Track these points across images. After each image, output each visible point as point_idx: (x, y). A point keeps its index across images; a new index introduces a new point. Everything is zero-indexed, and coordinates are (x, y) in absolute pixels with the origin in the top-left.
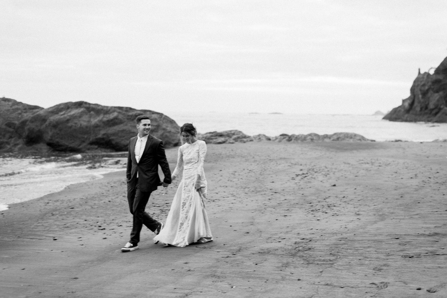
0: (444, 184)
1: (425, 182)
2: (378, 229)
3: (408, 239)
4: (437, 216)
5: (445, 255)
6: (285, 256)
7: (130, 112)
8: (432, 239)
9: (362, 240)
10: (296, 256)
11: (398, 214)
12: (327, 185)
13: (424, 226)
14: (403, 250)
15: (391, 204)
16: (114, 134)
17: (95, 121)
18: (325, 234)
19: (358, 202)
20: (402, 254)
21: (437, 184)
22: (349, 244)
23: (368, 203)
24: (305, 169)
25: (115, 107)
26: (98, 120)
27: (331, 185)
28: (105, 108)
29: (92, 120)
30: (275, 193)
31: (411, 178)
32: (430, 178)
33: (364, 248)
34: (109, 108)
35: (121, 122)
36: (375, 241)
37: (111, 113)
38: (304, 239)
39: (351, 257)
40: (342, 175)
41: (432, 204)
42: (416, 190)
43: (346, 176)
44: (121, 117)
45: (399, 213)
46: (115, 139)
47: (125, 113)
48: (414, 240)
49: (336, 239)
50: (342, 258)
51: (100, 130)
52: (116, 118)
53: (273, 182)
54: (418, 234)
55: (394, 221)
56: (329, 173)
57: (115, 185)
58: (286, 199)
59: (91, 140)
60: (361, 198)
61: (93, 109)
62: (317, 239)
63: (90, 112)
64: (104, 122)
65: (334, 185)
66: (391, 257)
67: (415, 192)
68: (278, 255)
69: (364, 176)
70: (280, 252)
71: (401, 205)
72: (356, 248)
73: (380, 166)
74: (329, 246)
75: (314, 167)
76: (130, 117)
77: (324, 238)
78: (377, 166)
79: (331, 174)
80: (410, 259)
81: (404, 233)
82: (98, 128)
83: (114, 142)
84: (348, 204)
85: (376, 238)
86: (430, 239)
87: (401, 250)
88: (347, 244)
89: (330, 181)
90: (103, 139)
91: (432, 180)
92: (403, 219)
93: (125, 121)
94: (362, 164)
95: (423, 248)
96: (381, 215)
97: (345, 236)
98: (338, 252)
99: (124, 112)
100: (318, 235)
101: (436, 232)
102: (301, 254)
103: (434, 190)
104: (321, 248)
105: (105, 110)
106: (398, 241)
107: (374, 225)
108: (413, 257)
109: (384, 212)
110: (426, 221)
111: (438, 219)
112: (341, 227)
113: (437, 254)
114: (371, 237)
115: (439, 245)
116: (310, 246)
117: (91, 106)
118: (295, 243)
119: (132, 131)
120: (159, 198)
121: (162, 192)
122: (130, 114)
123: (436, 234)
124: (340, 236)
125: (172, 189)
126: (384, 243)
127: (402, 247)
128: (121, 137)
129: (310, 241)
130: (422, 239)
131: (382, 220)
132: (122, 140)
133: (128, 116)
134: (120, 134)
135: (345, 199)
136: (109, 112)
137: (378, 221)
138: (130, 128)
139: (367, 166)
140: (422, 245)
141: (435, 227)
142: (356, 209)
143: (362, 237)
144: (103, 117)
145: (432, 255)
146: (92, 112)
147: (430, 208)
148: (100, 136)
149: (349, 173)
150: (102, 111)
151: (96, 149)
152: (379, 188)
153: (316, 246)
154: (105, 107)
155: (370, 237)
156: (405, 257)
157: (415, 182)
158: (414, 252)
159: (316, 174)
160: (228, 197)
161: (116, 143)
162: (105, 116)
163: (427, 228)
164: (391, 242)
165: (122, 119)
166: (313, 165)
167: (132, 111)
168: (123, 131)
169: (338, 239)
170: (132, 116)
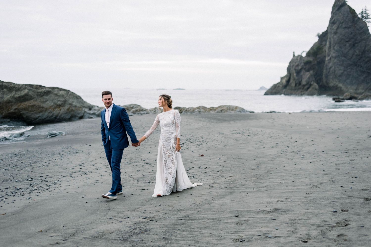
0: (299, 152)
1: (283, 151)
2: (223, 205)
3: (247, 217)
4: (283, 188)
5: (277, 238)
6: (116, 241)
7: (39, 89)
8: (271, 217)
9: (202, 219)
10: (127, 241)
11: (248, 186)
12: (196, 155)
13: (268, 200)
14: (238, 232)
15: (246, 175)
16: (25, 109)
17: (7, 97)
18: (170, 212)
19: (216, 173)
20: (234, 237)
21: (293, 153)
22: (188, 223)
23: (225, 174)
24: (183, 139)
25: (26, 85)
26: (10, 97)
27: (199, 155)
28: (17, 86)
29: (5, 96)
30: (147, 164)
31: (272, 147)
32: (288, 147)
33: (201, 229)
34: (20, 86)
35: (31, 98)
36: (214, 220)
37: (22, 90)
38: (146, 218)
39: (182, 242)
40: (213, 145)
41: (283, 174)
42: (273, 159)
43: (216, 146)
44: (31, 93)
45: (249, 185)
46: (26, 114)
47: (35, 90)
48: (252, 218)
49: (178, 218)
50: (173, 243)
51: (12, 106)
52: (27, 95)
53: (150, 153)
54: (259, 210)
55: (242, 194)
56: (202, 143)
57: (7, 157)
58: (153, 171)
59: (3, 114)
60: (220, 169)
61: (6, 87)
62: (159, 218)
63: (3, 89)
64: (16, 98)
65: (203, 156)
66: (222, 241)
67: (271, 162)
68: (110, 240)
69: (232, 145)
70: (114, 236)
71: (254, 176)
72: (192, 230)
73: (249, 136)
74: (167, 227)
75: (192, 137)
76: (40, 94)
77: (166, 217)
78: (246, 136)
79: (204, 144)
80: (241, 243)
81: (246, 210)
82: (10, 104)
83: (24, 116)
84: (207, 175)
85: (217, 216)
86: (270, 216)
87: (235, 232)
88: (186, 224)
89: (200, 151)
90: (15, 113)
91: (289, 149)
92: (251, 192)
93: (35, 97)
94: (234, 134)
95: (258, 229)
96: (232, 188)
97: (188, 213)
98: (172, 235)
99: (34, 89)
100: (163, 213)
101: (277, 207)
102: (134, 238)
103: (289, 159)
104: (158, 231)
105: (16, 87)
106: (237, 219)
107: (221, 200)
108: (244, 241)
109: (236, 184)
110: (271, 195)
111: (283, 192)
112: (190, 202)
113: (269, 236)
114: (213, 214)
115: (275, 224)
116: (148, 227)
117: (4, 84)
118: (135, 224)
119: (42, 106)
120: (38, 171)
121: (44, 164)
122: (40, 91)
123: (276, 210)
124: (183, 214)
125: (56, 160)
126: (222, 222)
127: (238, 227)
128: (31, 111)
129: (151, 220)
130: (261, 216)
131: (231, 193)
132: (32, 114)
133: (38, 92)
134: (30, 109)
135: (207, 170)
136: (20, 90)
137: (227, 195)
138: (40, 104)
139: (238, 135)
140: (258, 225)
141: (278, 201)
142: (212, 181)
143: (204, 215)
144: (15, 94)
145: (264, 238)
146: (5, 90)
147: (280, 179)
148: (12, 111)
149: (220, 143)
150: (14, 88)
151: (9, 122)
152: (241, 158)
153: (154, 227)
154: (17, 84)
155: (211, 215)
156: (236, 240)
157: (274, 151)
158: (248, 233)
159: (191, 144)
160: (101, 169)
161: (27, 116)
162: (17, 93)
163: (270, 202)
164: (229, 221)
165: (32, 95)
166: (191, 135)
167: (42, 89)
168: (33, 106)
169: (180, 217)
170: (41, 93)
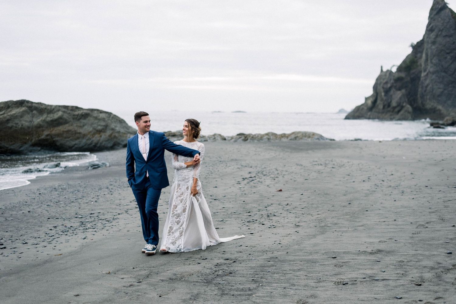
0: (397, 187)
1: (378, 186)
2: (315, 245)
3: (346, 258)
4: (383, 227)
5: (385, 281)
6: (198, 284)
7: (75, 111)
8: (374, 258)
9: (294, 261)
10: (211, 283)
11: (341, 225)
12: (273, 190)
13: (368, 240)
14: (338, 274)
15: (336, 212)
16: (58, 135)
17: (37, 120)
18: (254, 253)
19: (301, 211)
20: (335, 280)
21: (390, 188)
22: (278, 265)
23: (312, 212)
24: (254, 172)
25: (59, 106)
26: (41, 120)
27: (276, 190)
28: (49, 108)
29: (34, 120)
30: (215, 200)
31: (364, 181)
32: (383, 181)
33: (294, 271)
34: (53, 107)
35: (66, 122)
36: (308, 261)
37: (55, 112)
38: (228, 259)
39: (275, 285)
40: (291, 178)
41: (381, 212)
42: (367, 195)
43: (295, 180)
44: (66, 116)
45: (343, 224)
46: (60, 141)
47: (71, 112)
48: (352, 259)
49: (265, 259)
50: (265, 286)
51: (43, 131)
52: (60, 118)
53: (216, 187)
54: (359, 251)
55: (336, 233)
56: (278, 176)
57: (45, 192)
58: (224, 208)
59: (33, 141)
60: (305, 206)
61: (36, 109)
62: (243, 259)
63: (32, 111)
64: (47, 122)
65: (281, 191)
66: (321, 284)
67: (365, 198)
68: (191, 282)
69: (315, 179)
70: (194, 278)
71: (347, 214)
72: (285, 272)
73: (333, 168)
74: (254, 269)
75: (265, 169)
76: (76, 117)
77: (251, 258)
78: (330, 168)
79: (280, 177)
80: (344, 286)
81: (344, 251)
82: (41, 129)
83: (58, 144)
84: (290, 212)
85: (310, 257)
86: (372, 258)
87: (335, 274)
88: (276, 266)
89: (277, 185)
90: (46, 140)
91: (385, 183)
92: (346, 232)
93: (70, 121)
94: (315, 166)
95: (361, 271)
96: (323, 227)
97: (276, 254)
98: (262, 278)
99: (69, 111)
100: (246, 254)
101: (380, 248)
102: (219, 280)
103: (386, 195)
104: (245, 272)
105: (48, 109)
106: (334, 261)
107: (312, 240)
108: (347, 284)
109: (327, 223)
110: (371, 235)
111: (385, 231)
112: (275, 242)
113: (376, 279)
114: (306, 256)
115: (380, 267)
116: (232, 269)
117: (34, 105)
118: (216, 265)
119: (78, 131)
120: (86, 208)
121: (92, 200)
122: (76, 113)
123: (379, 251)
124: (270, 255)
125: (105, 196)
126: (317, 264)
127: (337, 270)
128: (66, 138)
129: (235, 262)
130: (362, 258)
131: (323, 233)
132: (67, 141)
133: (74, 115)
134: (65, 135)
135: (288, 207)
136: (53, 112)
137: (317, 235)
138: (76, 128)
139: (320, 167)
140: (361, 267)
141: (380, 242)
142: (297, 220)
143: (295, 256)
144: (47, 117)
145: (370, 281)
146: (35, 112)
147: (379, 216)
148: (43, 137)
149: (299, 176)
150: (46, 110)
151: (39, 151)
152: (328, 193)
153: (239, 268)
154: (48, 105)
155: (303, 256)
156: (338, 283)
157: (366, 186)
158: (350, 276)
159: (264, 177)
160: (162, 205)
161: (61, 144)
162: (49, 115)
163: (371, 243)
164: (326, 263)
165: (67, 118)
166: (263, 167)
167: (78, 111)
168: (68, 131)
169: (268, 259)
170: (78, 115)
